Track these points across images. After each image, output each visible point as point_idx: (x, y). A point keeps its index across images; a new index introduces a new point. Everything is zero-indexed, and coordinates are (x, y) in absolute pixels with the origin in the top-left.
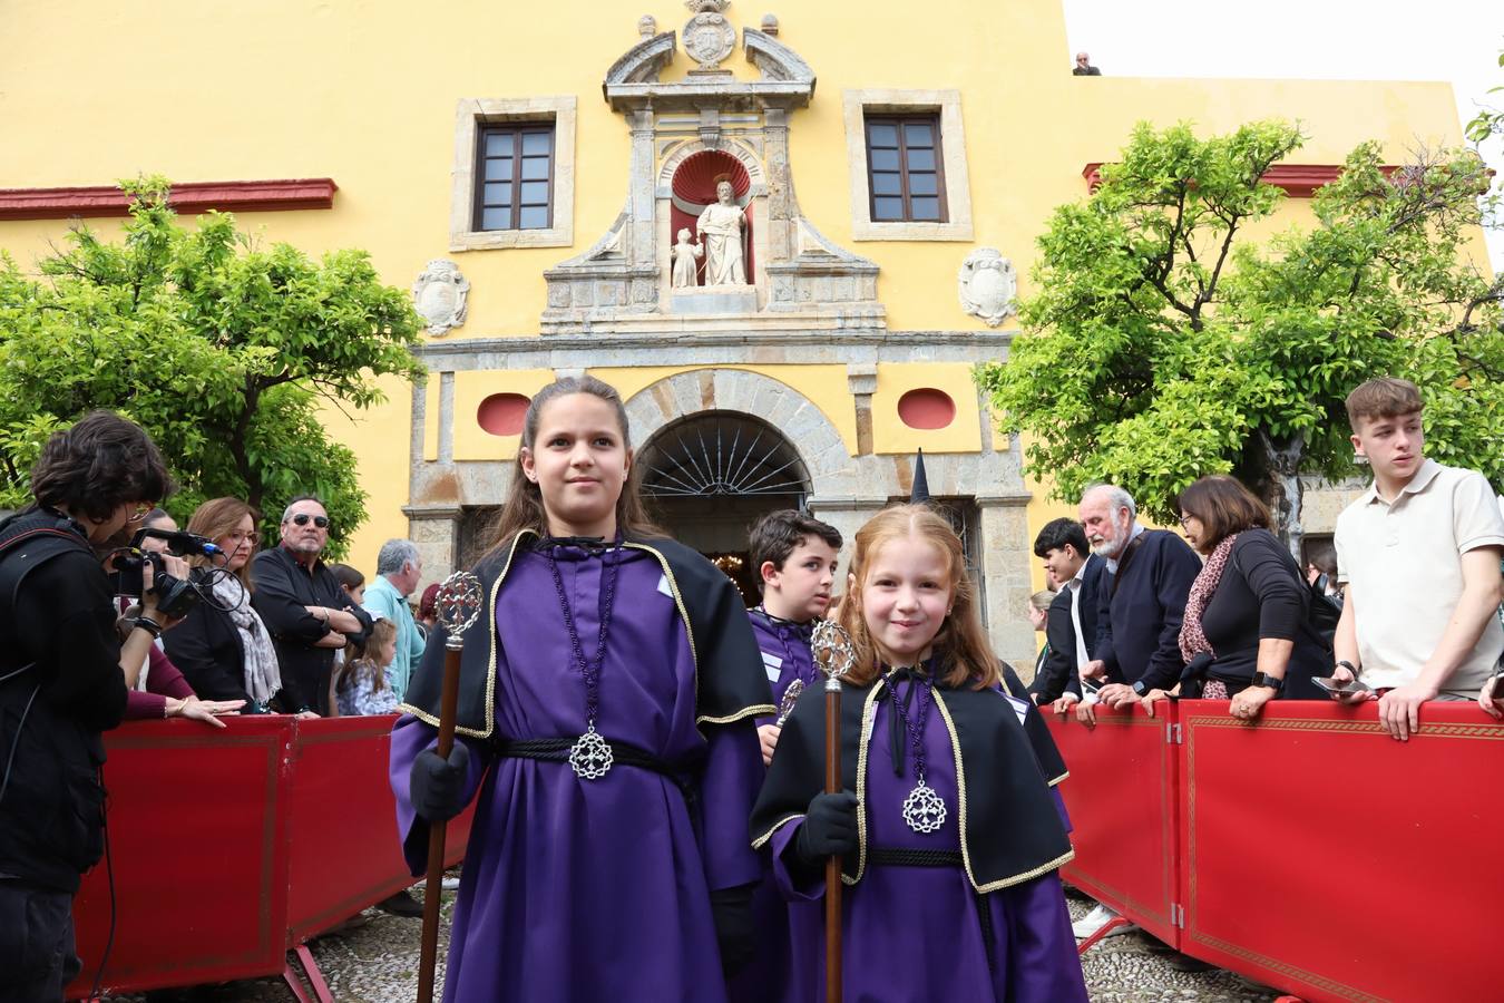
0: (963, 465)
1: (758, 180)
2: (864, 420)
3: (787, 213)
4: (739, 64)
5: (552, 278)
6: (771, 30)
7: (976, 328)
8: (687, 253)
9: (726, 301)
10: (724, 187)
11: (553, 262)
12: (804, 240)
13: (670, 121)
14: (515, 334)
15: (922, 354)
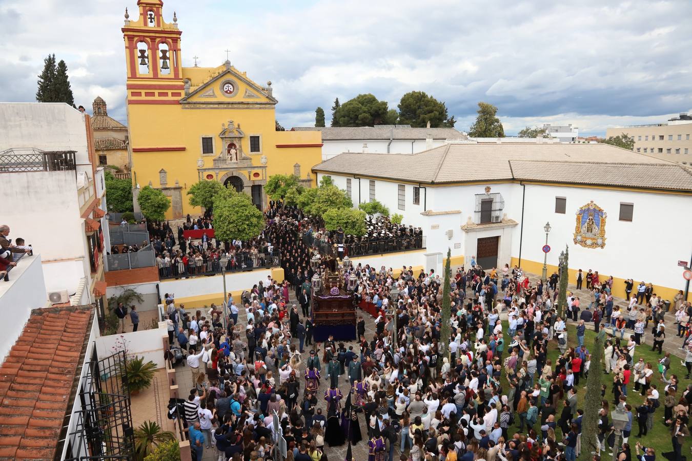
0: (260, 181)
1: (238, 147)
2: (250, 176)
3: (241, 151)
4: (235, 131)
5: (214, 160)
6: (239, 126)
7: (262, 165)
8: (229, 156)
9: (234, 163)
10: (233, 147)
11: (213, 158)
12: (243, 155)
13: (227, 139)
14: (210, 167)
15: (256, 169)
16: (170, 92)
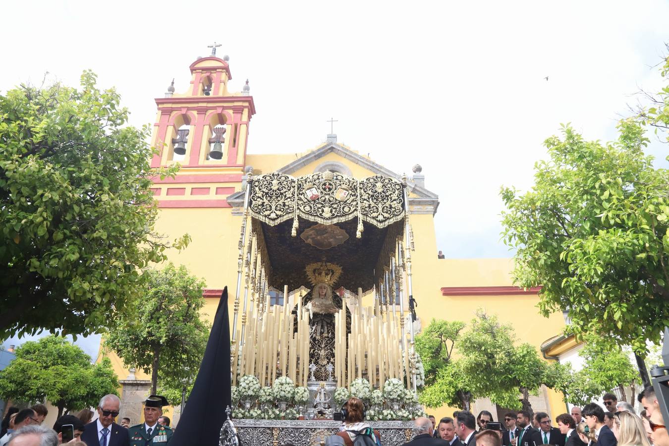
16: (213, 187)
